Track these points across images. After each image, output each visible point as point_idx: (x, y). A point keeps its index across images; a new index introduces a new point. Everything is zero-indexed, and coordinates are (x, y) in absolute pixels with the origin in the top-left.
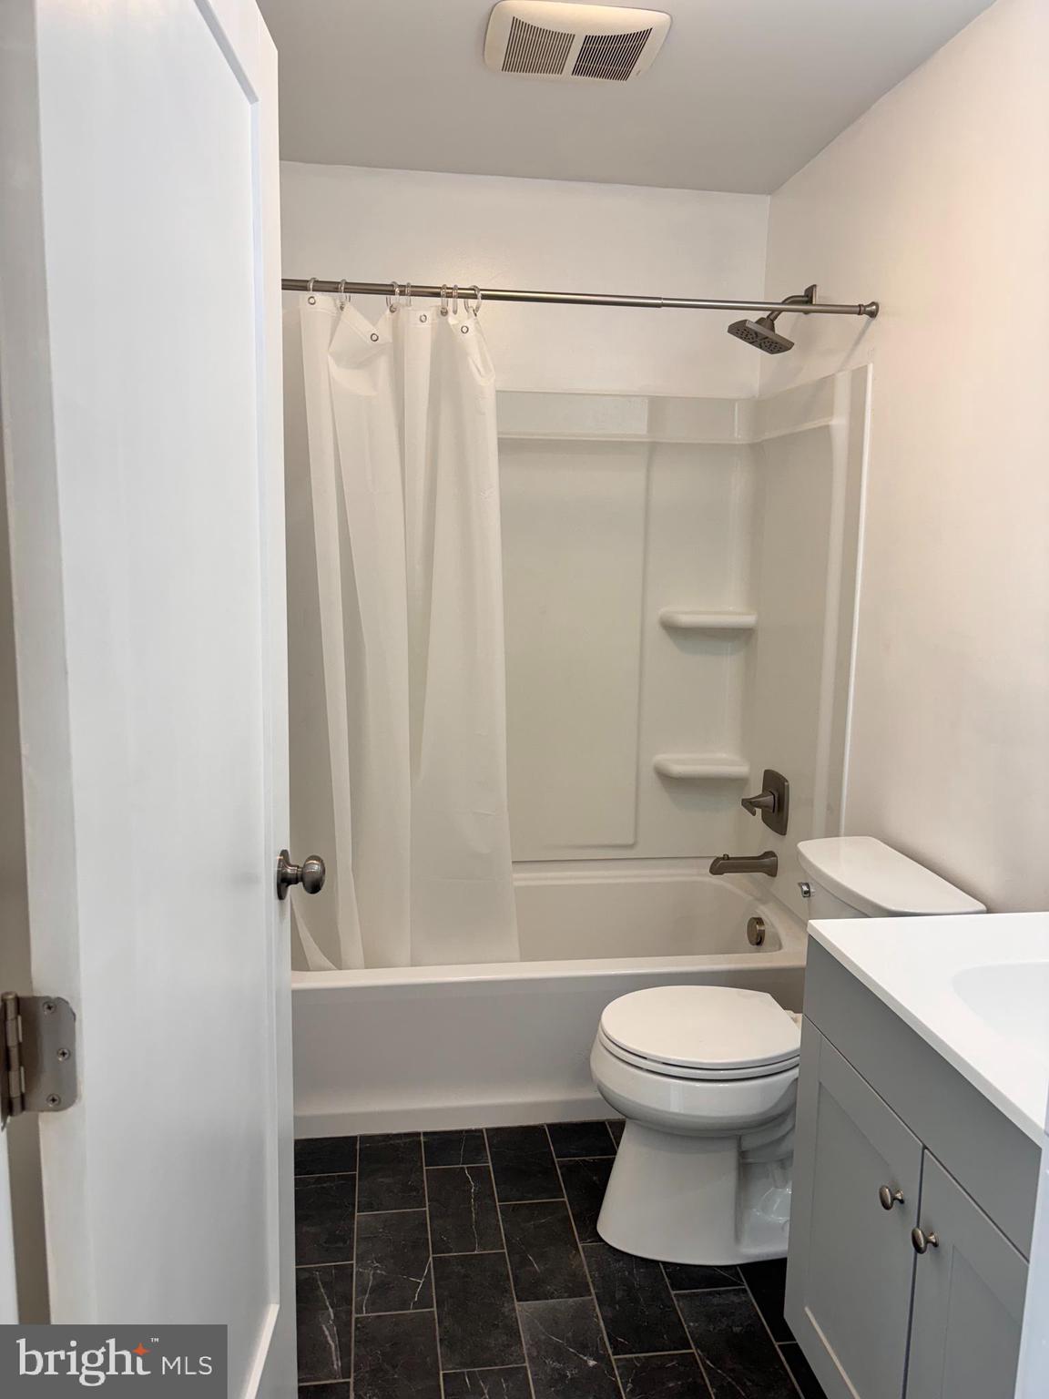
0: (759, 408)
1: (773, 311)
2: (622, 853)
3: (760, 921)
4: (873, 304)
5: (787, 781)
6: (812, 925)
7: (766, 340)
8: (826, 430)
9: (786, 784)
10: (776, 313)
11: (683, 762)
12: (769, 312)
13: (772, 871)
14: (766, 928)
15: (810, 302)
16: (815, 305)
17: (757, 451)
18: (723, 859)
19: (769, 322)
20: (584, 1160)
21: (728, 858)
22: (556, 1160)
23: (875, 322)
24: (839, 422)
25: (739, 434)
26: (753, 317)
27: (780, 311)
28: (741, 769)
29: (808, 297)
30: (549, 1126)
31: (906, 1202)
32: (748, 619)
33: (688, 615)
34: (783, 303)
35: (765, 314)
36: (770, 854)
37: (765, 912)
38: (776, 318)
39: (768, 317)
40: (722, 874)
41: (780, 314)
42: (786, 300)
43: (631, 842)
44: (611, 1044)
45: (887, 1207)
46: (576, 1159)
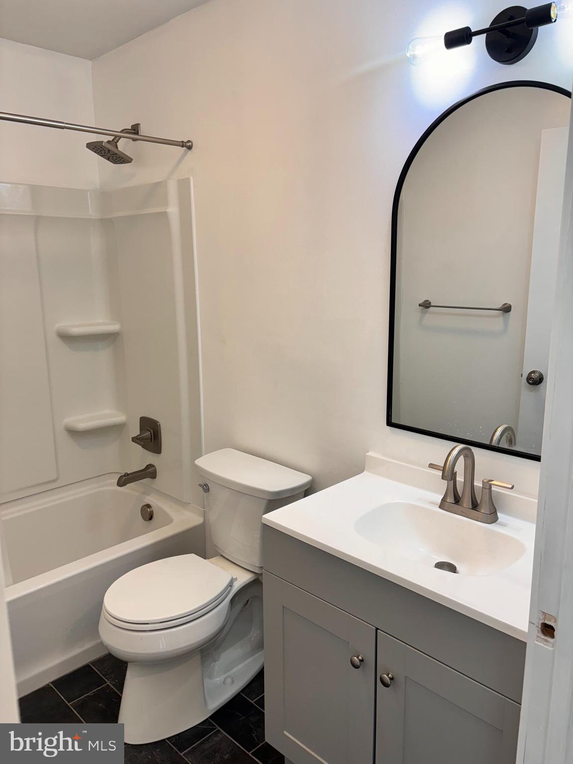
0: (105, 197)
1: (116, 136)
2: (51, 486)
3: (148, 506)
4: (189, 141)
5: (159, 422)
6: (265, 518)
7: (114, 156)
8: (165, 214)
9: (158, 424)
10: (118, 138)
11: (84, 420)
12: (113, 137)
13: (153, 475)
14: (153, 509)
15: (137, 133)
16: (141, 136)
17: (107, 224)
18: (125, 475)
19: (114, 142)
20: (88, 696)
21: (128, 475)
22: (69, 704)
23: (190, 152)
24: (173, 210)
25: (92, 212)
26: (105, 139)
27: (120, 137)
28: (120, 418)
29: (135, 129)
30: (52, 683)
31: (365, 661)
32: (115, 327)
33: (77, 329)
34: (122, 131)
35: (111, 138)
36: (150, 466)
37: (151, 500)
38: (118, 141)
39: (113, 140)
40: (126, 485)
41: (119, 139)
42: (122, 130)
43: (55, 478)
44: (120, 622)
45: (356, 667)
46: (82, 697)
